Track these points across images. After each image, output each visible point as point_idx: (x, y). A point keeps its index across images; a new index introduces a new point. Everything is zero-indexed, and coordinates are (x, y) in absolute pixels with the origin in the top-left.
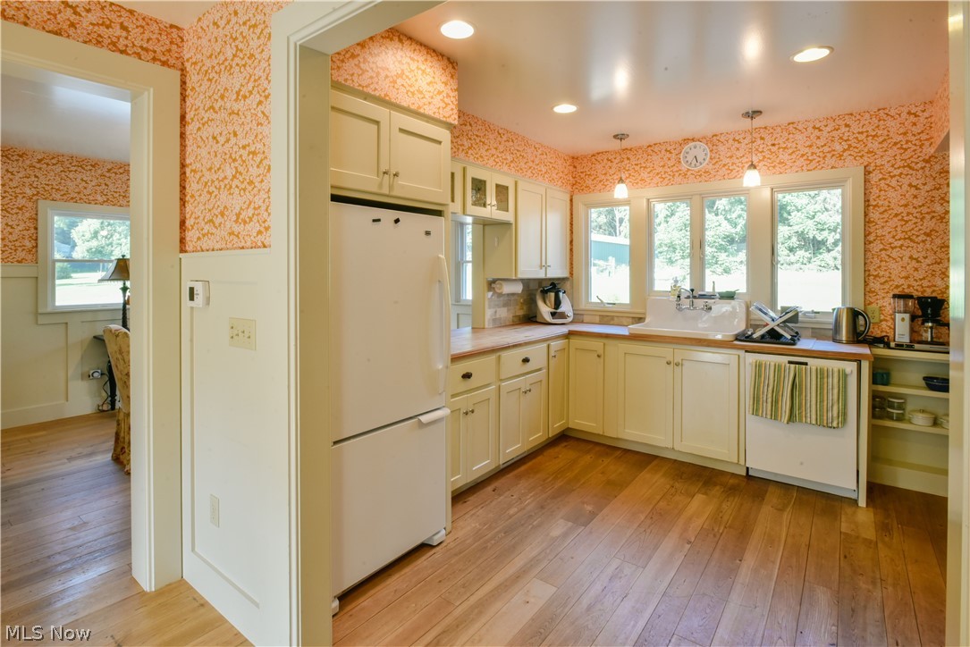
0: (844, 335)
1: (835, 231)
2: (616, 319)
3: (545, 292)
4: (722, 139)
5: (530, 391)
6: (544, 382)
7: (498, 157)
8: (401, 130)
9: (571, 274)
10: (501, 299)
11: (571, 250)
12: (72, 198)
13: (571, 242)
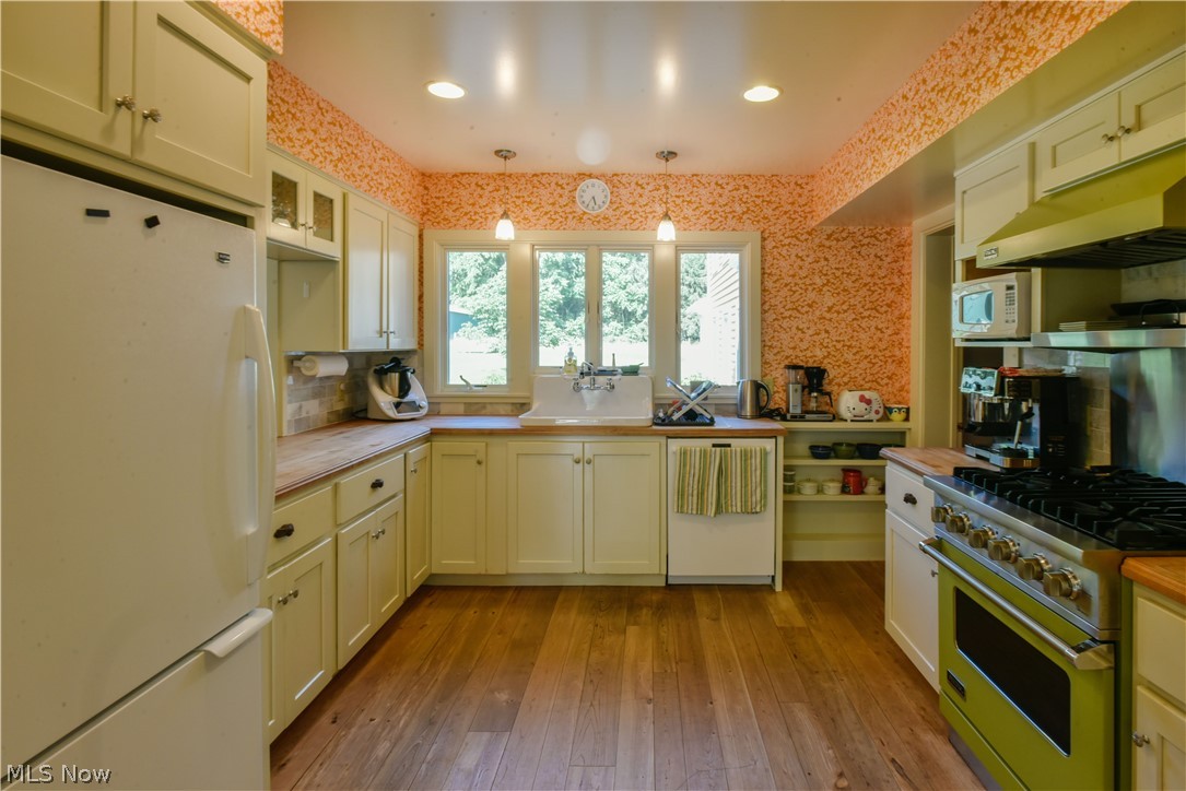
0: (748, 410)
1: (643, 303)
2: (488, 407)
3: (381, 374)
4: (624, 180)
5: (383, 532)
6: (401, 515)
7: (317, 146)
8: (164, 23)
9: (421, 345)
10: (310, 385)
11: (420, 309)
13: (421, 297)
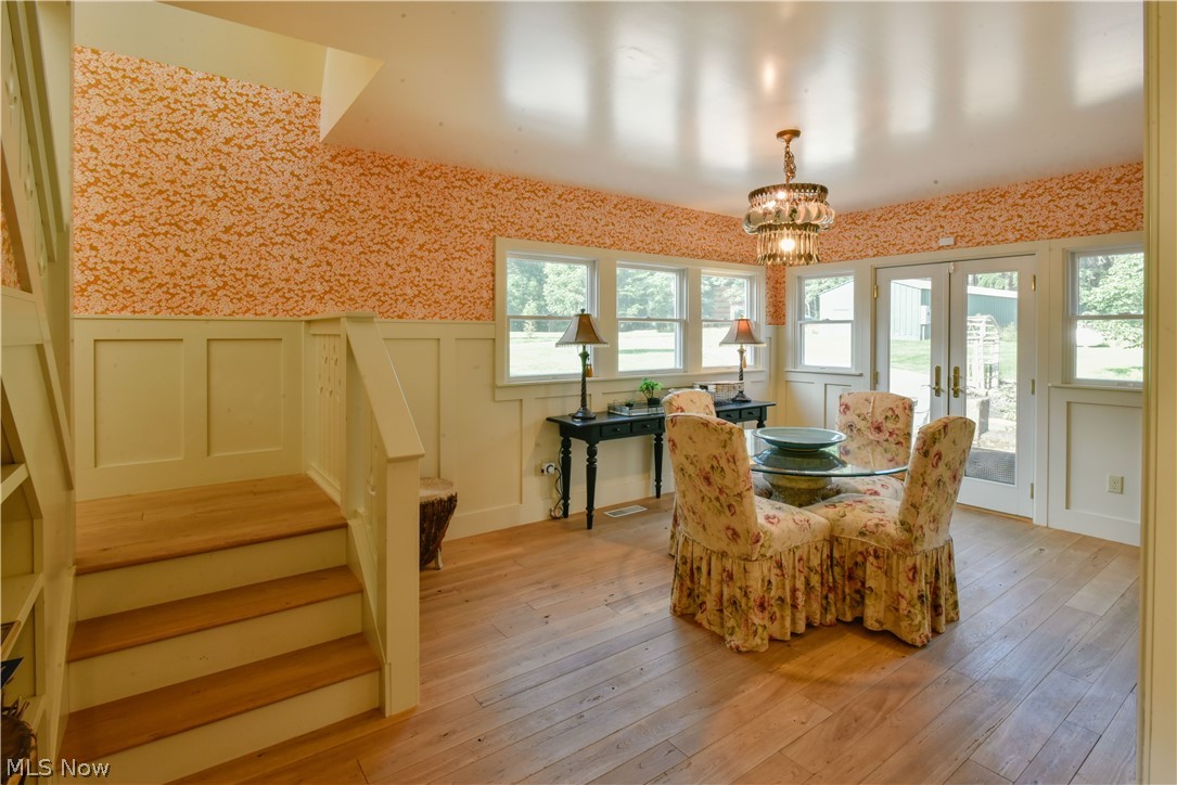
12: (526, 235)
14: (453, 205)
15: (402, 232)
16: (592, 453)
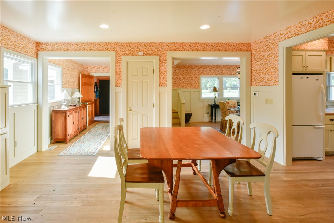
8: (309, 56)
12: (205, 74)
14: (193, 71)
15: (185, 76)
16: (215, 110)
